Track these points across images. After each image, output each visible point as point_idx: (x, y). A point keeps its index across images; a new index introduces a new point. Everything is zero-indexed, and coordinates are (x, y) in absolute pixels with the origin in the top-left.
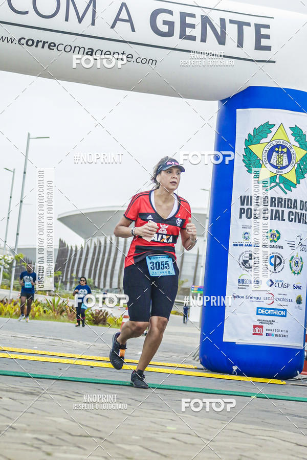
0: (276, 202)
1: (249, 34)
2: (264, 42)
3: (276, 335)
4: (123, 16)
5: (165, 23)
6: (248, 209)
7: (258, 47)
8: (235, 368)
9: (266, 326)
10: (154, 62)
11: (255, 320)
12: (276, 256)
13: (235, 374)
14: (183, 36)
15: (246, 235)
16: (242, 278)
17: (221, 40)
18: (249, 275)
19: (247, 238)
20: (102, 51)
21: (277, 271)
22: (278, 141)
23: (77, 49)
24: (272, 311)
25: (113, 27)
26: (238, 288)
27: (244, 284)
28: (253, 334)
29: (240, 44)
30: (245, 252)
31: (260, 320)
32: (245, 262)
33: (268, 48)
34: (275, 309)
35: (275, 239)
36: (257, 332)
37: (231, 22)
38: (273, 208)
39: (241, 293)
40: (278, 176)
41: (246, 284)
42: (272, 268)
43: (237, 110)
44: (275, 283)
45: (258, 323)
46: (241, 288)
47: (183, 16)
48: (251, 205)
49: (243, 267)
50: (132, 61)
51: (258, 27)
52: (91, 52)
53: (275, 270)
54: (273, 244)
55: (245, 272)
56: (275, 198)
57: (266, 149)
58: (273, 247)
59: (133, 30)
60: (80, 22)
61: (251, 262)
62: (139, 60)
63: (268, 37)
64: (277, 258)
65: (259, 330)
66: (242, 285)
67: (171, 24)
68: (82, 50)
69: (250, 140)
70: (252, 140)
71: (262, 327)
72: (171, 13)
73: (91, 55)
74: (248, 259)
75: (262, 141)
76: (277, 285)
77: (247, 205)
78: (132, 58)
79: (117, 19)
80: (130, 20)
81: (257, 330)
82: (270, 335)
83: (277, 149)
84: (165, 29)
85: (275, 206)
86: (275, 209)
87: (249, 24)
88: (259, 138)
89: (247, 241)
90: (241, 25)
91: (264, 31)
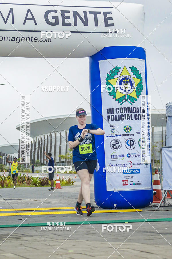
0: (127, 110)
1: (101, 18)
2: (109, 22)
3: (136, 184)
4: (29, 17)
5: (53, 18)
6: (112, 116)
7: (107, 25)
8: (115, 205)
9: (129, 180)
10: (50, 40)
11: (123, 177)
12: (130, 140)
13: (115, 208)
14: (64, 24)
15: (113, 130)
16: (113, 155)
17: (86, 23)
18: (117, 153)
19: (113, 132)
20: (20, 38)
21: (132, 148)
22: (124, 76)
23: (6, 38)
24: (132, 171)
25: (24, 24)
26: (112, 160)
27: (115, 158)
28: (123, 185)
29: (96, 25)
30: (113, 140)
31: (126, 177)
32: (114, 145)
33: (112, 25)
34: (134, 170)
35: (129, 131)
36: (125, 184)
37: (90, 12)
38: (125, 114)
39: (114, 163)
40: (126, 95)
41: (116, 158)
42: (129, 147)
43: (99, 61)
44: (131, 155)
45: (125, 179)
46: (113, 160)
47: (63, 12)
48: (113, 113)
49: (113, 148)
50: (37, 41)
51: (105, 14)
52: (14, 39)
53: (131, 148)
54: (128, 133)
55: (114, 151)
56: (126, 108)
57: (118, 81)
58: (128, 135)
59: (36, 24)
60: (6, 23)
61: (117, 145)
62: (41, 40)
63: (111, 18)
64: (131, 141)
65: (126, 183)
66: (114, 159)
67: (56, 18)
68: (9, 38)
69: (108, 77)
70: (109, 77)
71: (127, 180)
72: (56, 11)
73: (14, 40)
74: (115, 144)
75: (115, 77)
76: (133, 156)
77: (111, 113)
78: (37, 39)
79: (26, 19)
80: (33, 19)
81: (125, 182)
82: (133, 184)
83: (124, 81)
84: (53, 21)
85: (126, 112)
86: (126, 114)
87: (100, 13)
88: (113, 75)
89: (113, 134)
90: (95, 14)
91: (109, 16)
